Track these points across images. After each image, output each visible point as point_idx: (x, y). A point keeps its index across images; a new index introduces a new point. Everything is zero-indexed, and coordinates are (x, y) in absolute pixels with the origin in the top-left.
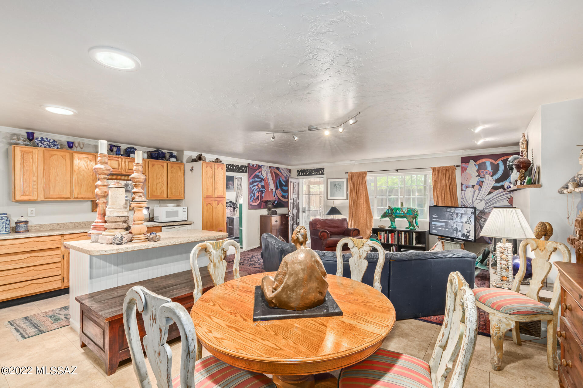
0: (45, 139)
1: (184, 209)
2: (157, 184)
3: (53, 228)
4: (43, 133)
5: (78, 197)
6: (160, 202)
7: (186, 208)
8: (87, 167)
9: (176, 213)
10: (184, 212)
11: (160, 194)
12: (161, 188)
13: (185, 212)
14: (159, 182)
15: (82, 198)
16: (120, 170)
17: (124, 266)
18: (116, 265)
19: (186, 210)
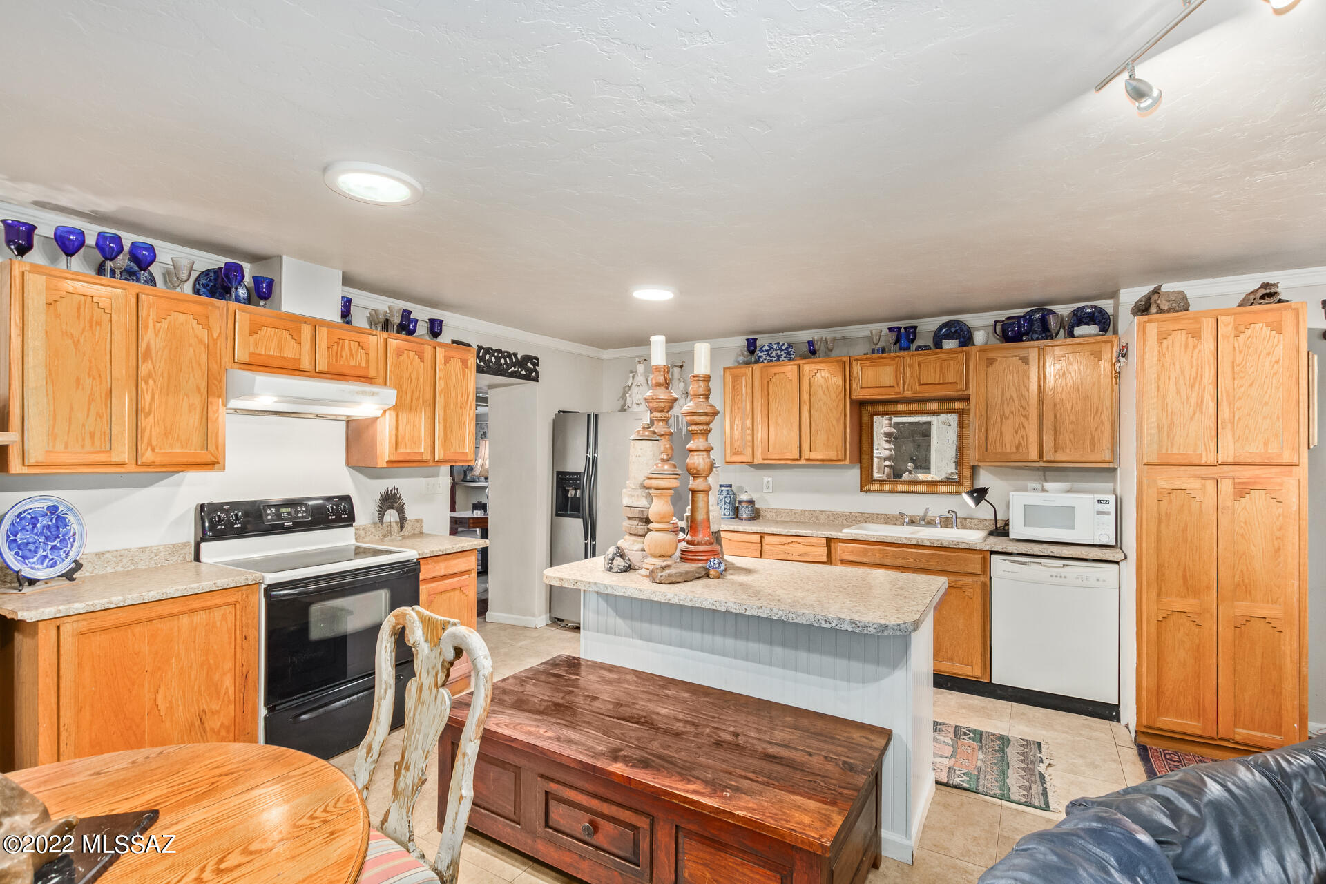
0: (775, 346)
1: (1100, 502)
2: (1004, 417)
3: (795, 518)
4: (781, 334)
5: (811, 458)
6: (1047, 473)
7: (1112, 499)
8: (826, 391)
9: (1067, 516)
10: (1099, 513)
11: (1014, 450)
12: (1016, 432)
13: (1108, 513)
14: (1012, 412)
15: (818, 460)
16: (897, 390)
17: (637, 625)
18: (623, 616)
19: (1111, 508)
